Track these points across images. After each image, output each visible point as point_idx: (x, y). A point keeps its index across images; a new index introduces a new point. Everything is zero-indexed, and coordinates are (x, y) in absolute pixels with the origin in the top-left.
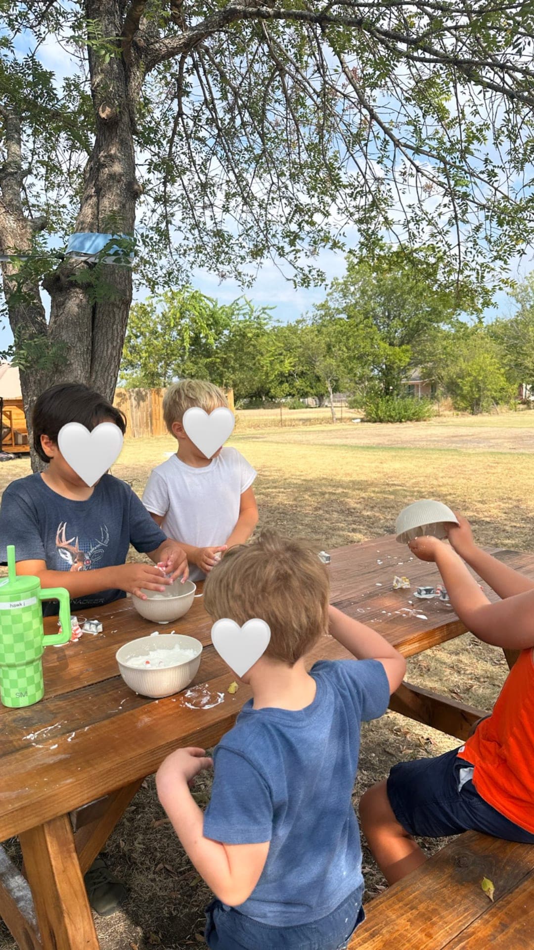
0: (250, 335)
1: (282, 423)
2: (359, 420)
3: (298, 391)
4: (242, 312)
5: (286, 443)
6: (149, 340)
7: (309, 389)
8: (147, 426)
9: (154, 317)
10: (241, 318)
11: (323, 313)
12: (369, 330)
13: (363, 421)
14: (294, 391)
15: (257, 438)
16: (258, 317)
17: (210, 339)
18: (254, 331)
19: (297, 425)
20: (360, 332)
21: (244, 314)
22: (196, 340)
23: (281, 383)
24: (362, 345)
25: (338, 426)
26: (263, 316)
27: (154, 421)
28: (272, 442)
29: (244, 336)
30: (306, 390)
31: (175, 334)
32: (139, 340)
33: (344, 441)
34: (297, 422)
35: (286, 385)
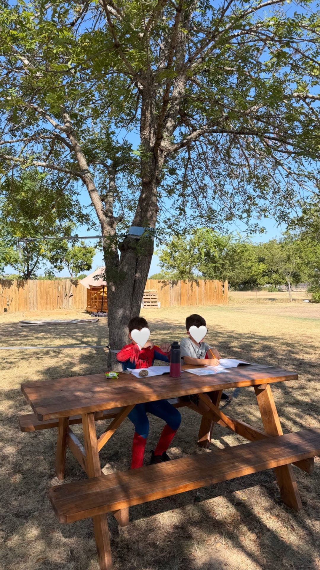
0: (239, 251)
1: (258, 301)
2: (308, 301)
3: (275, 281)
4: (234, 239)
5: (256, 314)
6: (182, 254)
7: (281, 280)
8: (178, 300)
9: (185, 242)
10: (234, 242)
11: (286, 236)
12: (314, 248)
13: (310, 301)
14: (271, 281)
15: (240, 310)
16: (244, 241)
17: (215, 253)
18: (241, 249)
19: (267, 303)
20: (309, 249)
21: (236, 240)
22: (207, 254)
23: (264, 276)
24: (310, 256)
25: (293, 304)
26: (247, 240)
27: (182, 298)
28: (247, 312)
29: (235, 251)
30: (279, 280)
31: (196, 250)
32: (177, 254)
33: (291, 314)
34: (267, 301)
35: (266, 277)
